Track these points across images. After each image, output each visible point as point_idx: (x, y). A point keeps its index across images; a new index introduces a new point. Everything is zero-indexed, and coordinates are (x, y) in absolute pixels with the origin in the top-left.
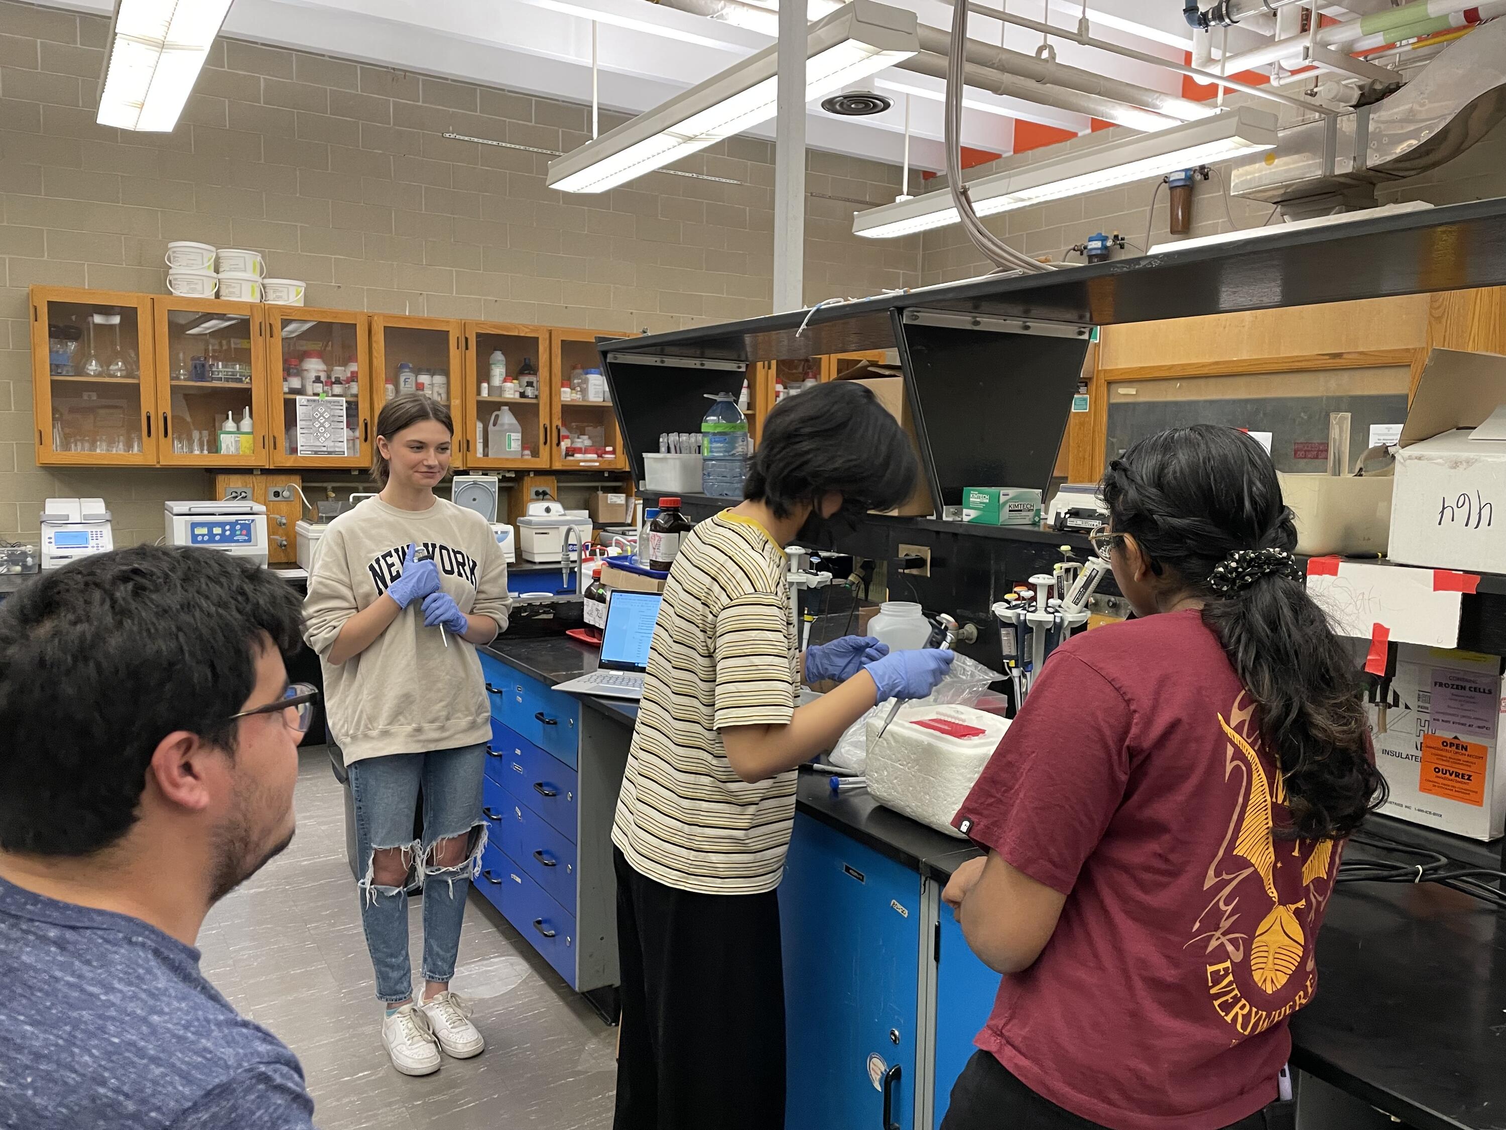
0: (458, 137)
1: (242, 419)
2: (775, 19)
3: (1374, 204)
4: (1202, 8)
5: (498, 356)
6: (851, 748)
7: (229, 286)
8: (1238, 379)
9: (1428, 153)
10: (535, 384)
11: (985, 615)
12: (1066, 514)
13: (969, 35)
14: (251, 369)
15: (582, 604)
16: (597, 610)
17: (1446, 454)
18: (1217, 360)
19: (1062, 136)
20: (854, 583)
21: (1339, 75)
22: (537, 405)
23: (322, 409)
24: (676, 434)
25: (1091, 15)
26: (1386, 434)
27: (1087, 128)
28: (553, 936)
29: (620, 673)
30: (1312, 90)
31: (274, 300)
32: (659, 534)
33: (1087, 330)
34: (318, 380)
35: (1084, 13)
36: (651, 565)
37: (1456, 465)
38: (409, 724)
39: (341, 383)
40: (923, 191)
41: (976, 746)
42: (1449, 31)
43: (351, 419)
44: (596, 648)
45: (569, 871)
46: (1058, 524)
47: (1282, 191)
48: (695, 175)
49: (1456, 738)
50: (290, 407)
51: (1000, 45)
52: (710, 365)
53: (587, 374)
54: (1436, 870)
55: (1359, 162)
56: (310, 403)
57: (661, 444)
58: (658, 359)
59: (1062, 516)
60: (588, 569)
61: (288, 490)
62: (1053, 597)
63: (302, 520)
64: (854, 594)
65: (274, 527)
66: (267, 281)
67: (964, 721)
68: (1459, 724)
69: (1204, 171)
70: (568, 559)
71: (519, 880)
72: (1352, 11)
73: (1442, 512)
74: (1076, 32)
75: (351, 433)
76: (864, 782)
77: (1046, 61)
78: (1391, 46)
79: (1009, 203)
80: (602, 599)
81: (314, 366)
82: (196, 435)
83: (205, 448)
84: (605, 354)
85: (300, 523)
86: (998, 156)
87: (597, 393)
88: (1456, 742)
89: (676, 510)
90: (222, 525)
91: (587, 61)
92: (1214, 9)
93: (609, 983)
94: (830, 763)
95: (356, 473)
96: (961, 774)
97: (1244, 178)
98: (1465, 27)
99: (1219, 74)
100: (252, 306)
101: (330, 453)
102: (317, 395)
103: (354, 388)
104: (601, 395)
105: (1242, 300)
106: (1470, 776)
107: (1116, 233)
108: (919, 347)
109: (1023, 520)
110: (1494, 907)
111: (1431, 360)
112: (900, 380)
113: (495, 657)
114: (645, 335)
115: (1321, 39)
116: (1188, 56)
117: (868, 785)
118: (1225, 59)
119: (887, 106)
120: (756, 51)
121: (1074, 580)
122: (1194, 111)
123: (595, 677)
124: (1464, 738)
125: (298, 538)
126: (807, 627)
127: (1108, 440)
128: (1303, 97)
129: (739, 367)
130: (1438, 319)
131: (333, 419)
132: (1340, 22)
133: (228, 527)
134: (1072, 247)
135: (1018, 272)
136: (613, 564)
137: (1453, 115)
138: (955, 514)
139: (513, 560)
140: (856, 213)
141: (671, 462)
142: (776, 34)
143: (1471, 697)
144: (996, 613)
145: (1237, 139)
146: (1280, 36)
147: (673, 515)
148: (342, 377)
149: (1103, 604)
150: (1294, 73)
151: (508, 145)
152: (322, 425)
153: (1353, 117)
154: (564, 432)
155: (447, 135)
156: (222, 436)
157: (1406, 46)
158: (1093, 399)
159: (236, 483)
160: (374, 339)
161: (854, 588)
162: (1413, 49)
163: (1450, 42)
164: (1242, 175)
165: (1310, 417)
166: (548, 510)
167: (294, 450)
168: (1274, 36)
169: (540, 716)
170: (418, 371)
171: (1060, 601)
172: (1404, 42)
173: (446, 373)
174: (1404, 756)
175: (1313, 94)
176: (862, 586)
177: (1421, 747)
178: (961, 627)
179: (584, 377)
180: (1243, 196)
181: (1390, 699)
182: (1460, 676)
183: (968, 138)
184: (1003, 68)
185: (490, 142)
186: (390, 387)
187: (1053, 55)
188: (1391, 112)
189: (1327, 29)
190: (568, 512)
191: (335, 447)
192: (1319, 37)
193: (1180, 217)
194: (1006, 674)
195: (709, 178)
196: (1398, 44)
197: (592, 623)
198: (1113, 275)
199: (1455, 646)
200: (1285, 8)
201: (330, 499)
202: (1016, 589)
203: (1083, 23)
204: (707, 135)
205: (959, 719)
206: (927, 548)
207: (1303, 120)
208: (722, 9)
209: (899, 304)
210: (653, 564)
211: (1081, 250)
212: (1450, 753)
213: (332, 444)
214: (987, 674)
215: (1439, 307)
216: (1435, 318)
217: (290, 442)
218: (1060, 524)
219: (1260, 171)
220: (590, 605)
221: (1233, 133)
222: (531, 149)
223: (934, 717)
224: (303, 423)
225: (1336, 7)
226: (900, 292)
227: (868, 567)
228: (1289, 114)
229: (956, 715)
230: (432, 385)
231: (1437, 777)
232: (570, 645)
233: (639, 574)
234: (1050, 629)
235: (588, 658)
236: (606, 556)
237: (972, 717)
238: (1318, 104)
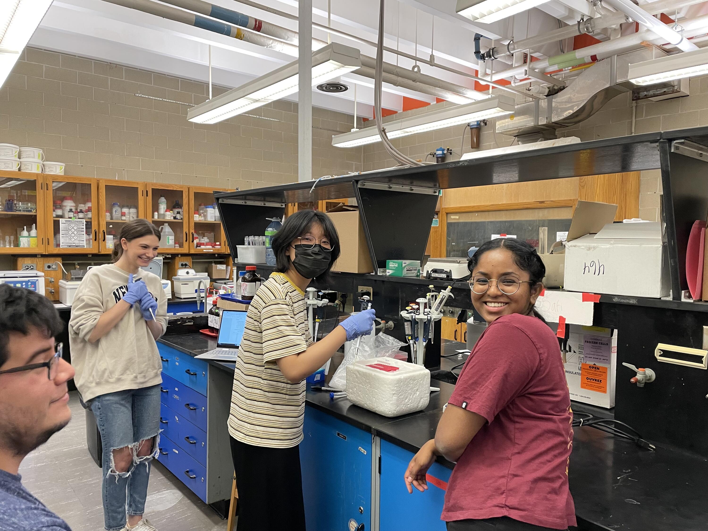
0: (142, 96)
1: (31, 230)
2: (297, 49)
3: (555, 137)
4: (482, 52)
5: (163, 199)
6: (339, 379)
7: (25, 165)
8: (502, 212)
9: (577, 116)
10: (181, 213)
11: (397, 317)
12: (431, 271)
13: (384, 60)
14: (36, 205)
15: (208, 317)
16: (215, 320)
17: (585, 244)
18: (493, 204)
19: (425, 104)
20: (338, 304)
21: (539, 82)
22: (182, 223)
23: (73, 225)
24: (253, 236)
25: (436, 53)
26: (563, 236)
27: (435, 101)
28: (195, 478)
29: (227, 349)
30: (529, 88)
31: (48, 172)
32: (246, 283)
33: (438, 191)
34: (71, 211)
35: (432, 52)
36: (242, 297)
37: (589, 249)
38: (132, 374)
39: (83, 213)
40: (363, 127)
41: (395, 375)
42: (585, 64)
43: (88, 230)
44: (215, 338)
45: (203, 445)
46: (428, 276)
47: (517, 131)
48: (258, 117)
49: (594, 364)
50: (56, 224)
51: (396, 65)
52: (268, 204)
53: (207, 208)
54: (588, 420)
55: (549, 119)
56: (67, 222)
57: (245, 241)
58: (243, 202)
59: (430, 272)
60: (210, 301)
61: (55, 265)
62: (426, 308)
63: (62, 279)
64: (338, 310)
65: (48, 283)
66: (45, 163)
67: (390, 364)
68: (595, 358)
69: (485, 122)
70: (200, 296)
71: (177, 452)
72: (544, 55)
73: (585, 269)
74: (429, 60)
75: (88, 237)
76: (346, 394)
77: (416, 72)
78: (561, 70)
79: (402, 134)
80: (217, 315)
81: (69, 204)
82: (7, 238)
83: (12, 244)
84: (218, 199)
85: (61, 281)
86: (396, 112)
87: (211, 217)
88: (594, 366)
89: (254, 272)
90: (21, 282)
91: (207, 64)
92: (487, 52)
93: (223, 498)
94: (329, 387)
95: (91, 256)
96: (389, 388)
97: (501, 125)
98: (591, 63)
99: (490, 80)
100: (37, 175)
101: (77, 246)
102: (71, 218)
103: (90, 215)
104: (214, 218)
105: (502, 179)
106: (601, 381)
107: (448, 148)
108: (366, 198)
109: (412, 274)
110: (613, 435)
111: (578, 206)
112: (357, 212)
113: (164, 344)
114: (238, 190)
115: (532, 67)
116: (477, 72)
117: (347, 396)
118: (493, 74)
119: (346, 89)
120: (288, 63)
121: (435, 301)
122: (479, 96)
123: (215, 352)
124: (598, 365)
125: (60, 288)
126: (317, 324)
127: (447, 239)
128: (525, 91)
129: (282, 206)
130: (583, 187)
131: (79, 230)
132: (540, 59)
133: (24, 284)
134: (430, 153)
135: (407, 166)
136: (224, 297)
137: (587, 100)
138: (383, 272)
139: (171, 297)
140: (333, 136)
141: (250, 249)
142: (298, 57)
143: (600, 347)
144: (403, 315)
145: (498, 108)
146: (515, 65)
147: (253, 274)
148: (84, 209)
149: (447, 312)
150: (521, 81)
151: (167, 100)
152: (73, 233)
153: (546, 100)
154: (195, 235)
155: (137, 95)
156: (21, 238)
157: (567, 71)
158: (440, 220)
159: (28, 261)
160: (100, 191)
161: (338, 306)
162: (570, 72)
163: (585, 69)
164: (500, 124)
165: (532, 229)
166: (188, 273)
167: (58, 245)
168: (512, 64)
169: (188, 372)
170: (122, 207)
171: (430, 310)
172: (566, 69)
173: (136, 207)
174: (574, 373)
175: (529, 90)
176: (342, 305)
177: (581, 369)
178: (387, 322)
179: (205, 209)
180: (502, 133)
181: (567, 349)
182: (595, 338)
183: (385, 104)
184: (398, 75)
185: (158, 99)
186: (108, 214)
187: (419, 70)
188: (561, 98)
189: (534, 63)
190: (197, 274)
191: (79, 243)
192: (531, 66)
193: (475, 141)
194: (407, 343)
195: (265, 118)
196: (564, 69)
197: (212, 326)
198: (448, 168)
199: (592, 325)
200: (517, 53)
201: (77, 269)
202: (411, 305)
203: (432, 56)
204: (264, 99)
205: (387, 364)
206: (371, 287)
207: (525, 101)
208: (272, 44)
209: (356, 179)
210: (243, 297)
211: (433, 155)
212: (593, 371)
213: (78, 242)
214: (399, 343)
215: (583, 182)
216: (582, 186)
217: (56, 241)
218: (429, 276)
219: (508, 122)
220: (211, 318)
221: (496, 106)
222: (179, 102)
223: (377, 363)
224: (63, 232)
225: (538, 53)
226: (356, 174)
227: (344, 297)
228: (519, 98)
229: (386, 362)
230: (129, 213)
231: (588, 381)
232: (201, 337)
233: (236, 302)
234: (426, 322)
235: (211, 343)
236: (218, 294)
237: (393, 362)
238: (531, 94)
